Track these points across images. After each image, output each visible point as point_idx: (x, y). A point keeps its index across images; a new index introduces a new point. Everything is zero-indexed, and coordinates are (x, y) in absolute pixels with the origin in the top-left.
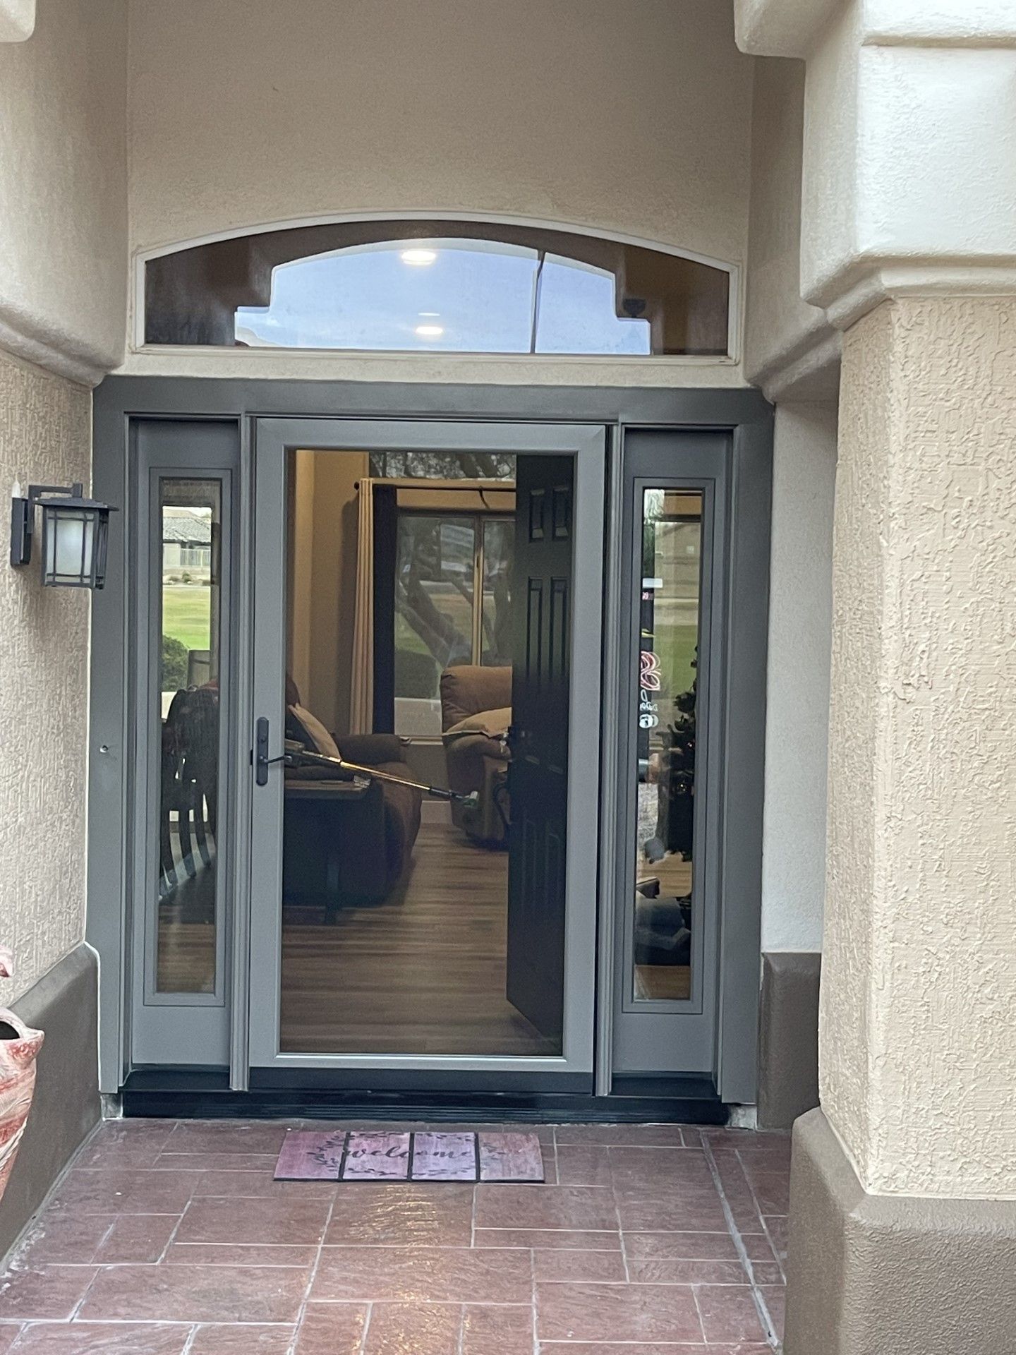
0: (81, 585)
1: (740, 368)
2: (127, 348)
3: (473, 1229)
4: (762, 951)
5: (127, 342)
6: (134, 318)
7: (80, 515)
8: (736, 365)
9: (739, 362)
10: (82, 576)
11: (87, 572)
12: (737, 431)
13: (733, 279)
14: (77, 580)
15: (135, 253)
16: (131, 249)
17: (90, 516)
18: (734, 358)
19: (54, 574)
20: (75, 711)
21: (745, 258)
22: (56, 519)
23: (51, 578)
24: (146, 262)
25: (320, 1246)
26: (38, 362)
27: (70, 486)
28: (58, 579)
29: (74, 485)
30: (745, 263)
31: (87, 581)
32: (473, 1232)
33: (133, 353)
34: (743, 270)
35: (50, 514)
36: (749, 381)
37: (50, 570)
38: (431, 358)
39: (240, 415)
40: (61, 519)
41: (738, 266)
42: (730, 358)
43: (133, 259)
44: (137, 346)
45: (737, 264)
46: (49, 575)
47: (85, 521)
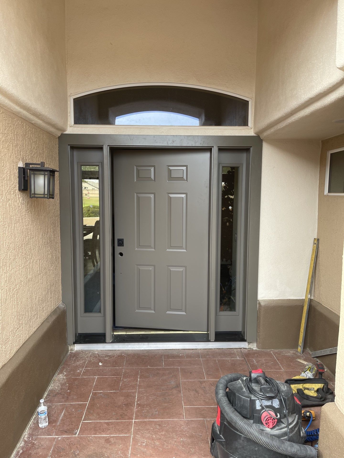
0: (44, 197)
1: (252, 130)
2: (68, 125)
3: (184, 407)
4: (258, 299)
5: (68, 123)
6: (70, 116)
7: (43, 173)
8: (252, 129)
9: (252, 128)
10: (44, 194)
11: (46, 193)
12: (251, 149)
13: (250, 103)
14: (43, 196)
15: (70, 96)
16: (69, 94)
17: (46, 173)
18: (250, 127)
19: (35, 194)
20: (55, 236)
21: (254, 96)
22: (34, 174)
23: (33, 195)
24: (74, 99)
25: (133, 421)
26: (31, 122)
27: (40, 163)
28: (36, 196)
29: (41, 162)
30: (254, 98)
31: (46, 196)
32: (184, 408)
33: (71, 127)
34: (253, 100)
35: (33, 173)
36: (255, 134)
37: (33, 192)
38: (160, 128)
39: (103, 145)
40: (36, 174)
41: (252, 99)
42: (249, 127)
43: (70, 98)
44: (72, 125)
45: (252, 98)
46: (32, 194)
47: (45, 175)
